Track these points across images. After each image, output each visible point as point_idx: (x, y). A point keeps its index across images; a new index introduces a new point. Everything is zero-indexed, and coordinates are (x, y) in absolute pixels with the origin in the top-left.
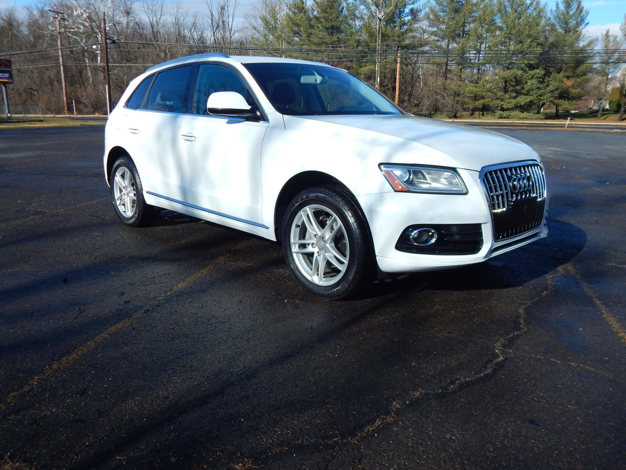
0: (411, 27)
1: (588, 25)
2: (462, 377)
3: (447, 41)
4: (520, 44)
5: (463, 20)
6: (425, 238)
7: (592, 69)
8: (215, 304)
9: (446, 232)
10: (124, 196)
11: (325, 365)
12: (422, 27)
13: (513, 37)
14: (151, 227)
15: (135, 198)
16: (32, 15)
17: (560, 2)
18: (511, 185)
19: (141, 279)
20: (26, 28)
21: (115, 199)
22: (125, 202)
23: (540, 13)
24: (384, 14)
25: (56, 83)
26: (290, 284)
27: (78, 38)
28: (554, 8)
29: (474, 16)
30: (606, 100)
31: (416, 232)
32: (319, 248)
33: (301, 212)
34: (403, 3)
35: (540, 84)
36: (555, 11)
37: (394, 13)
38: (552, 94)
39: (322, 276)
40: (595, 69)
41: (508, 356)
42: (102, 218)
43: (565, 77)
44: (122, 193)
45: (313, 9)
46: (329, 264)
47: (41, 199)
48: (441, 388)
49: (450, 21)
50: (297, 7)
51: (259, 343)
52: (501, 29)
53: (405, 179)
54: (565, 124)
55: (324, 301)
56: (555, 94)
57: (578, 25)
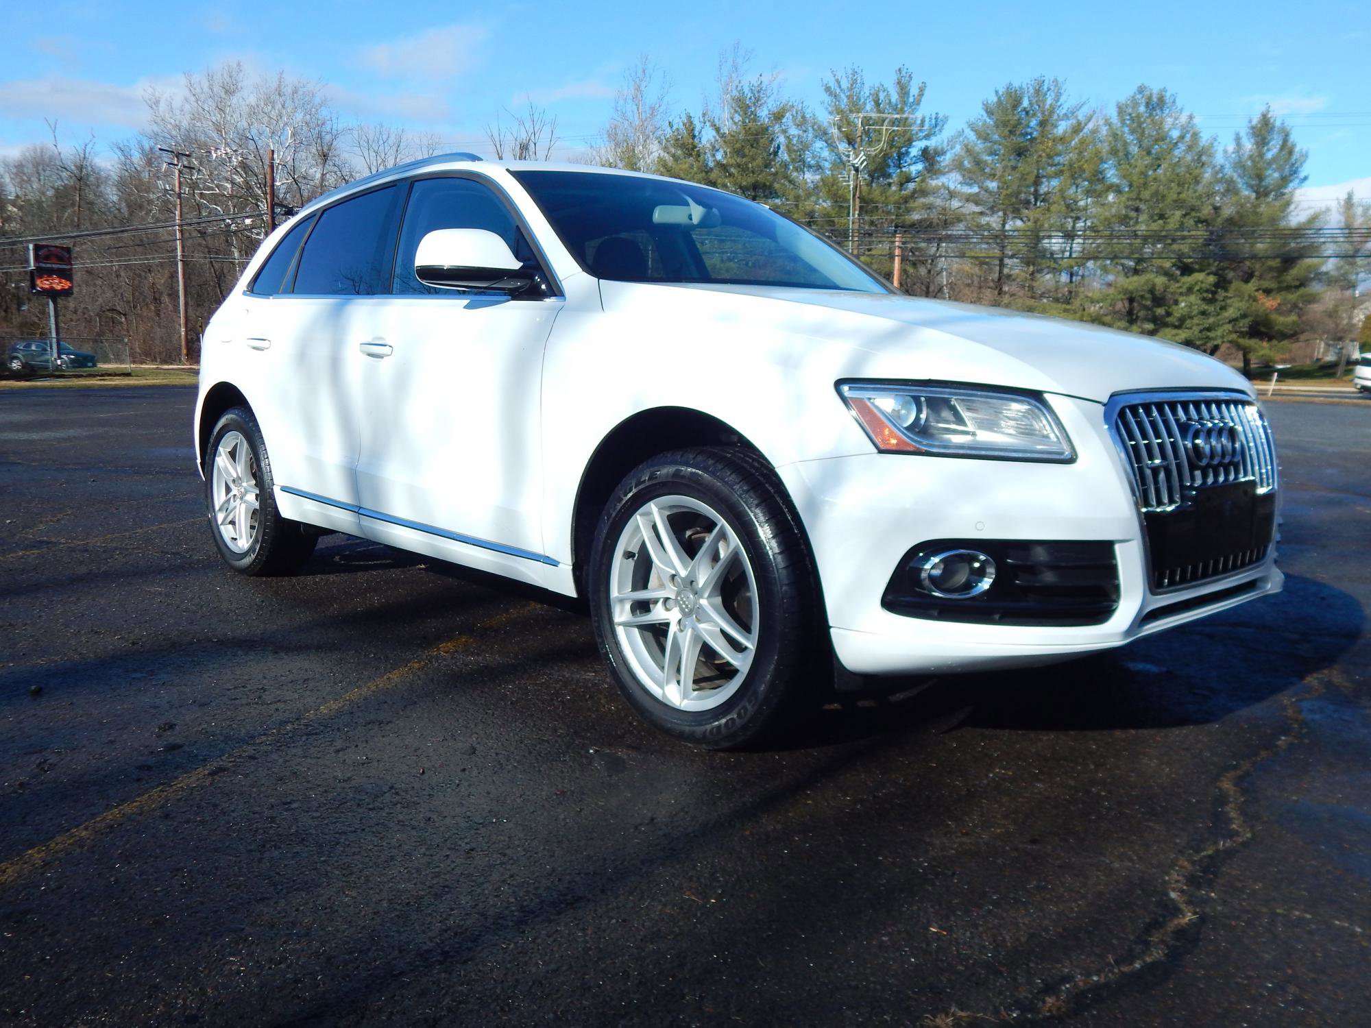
0: (924, 185)
1: (1307, 182)
2: (1078, 971)
3: (1001, 214)
4: (1161, 222)
5: (1036, 171)
6: (961, 577)
7: (1320, 274)
8: (403, 755)
9: (1020, 563)
10: (235, 501)
11: (677, 930)
12: (946, 184)
13: (1142, 206)
14: (296, 575)
15: (257, 505)
16: (128, 161)
17: (1243, 134)
18: (1189, 445)
19: (228, 692)
20: (114, 189)
21: (214, 509)
22: (235, 517)
23: (1201, 156)
24: (864, 158)
25: (166, 299)
26: (610, 709)
27: (219, 208)
28: (1231, 147)
29: (1058, 164)
30: (1353, 340)
31: (936, 560)
32: (682, 610)
33: (638, 519)
34: (907, 136)
35: (1207, 304)
36: (1233, 153)
37: (886, 156)
38: (1233, 326)
39: (690, 685)
40: (1326, 273)
41: (1208, 910)
42: (185, 557)
43: (1261, 292)
44: (231, 494)
45: (714, 147)
46: (707, 653)
47: (60, 516)
48: (1018, 1004)
49: (1006, 174)
50: (682, 144)
51: (498, 862)
52: (1118, 190)
53: (905, 421)
54: (1267, 390)
55: (693, 752)
56: (1240, 327)
57: (1285, 180)
